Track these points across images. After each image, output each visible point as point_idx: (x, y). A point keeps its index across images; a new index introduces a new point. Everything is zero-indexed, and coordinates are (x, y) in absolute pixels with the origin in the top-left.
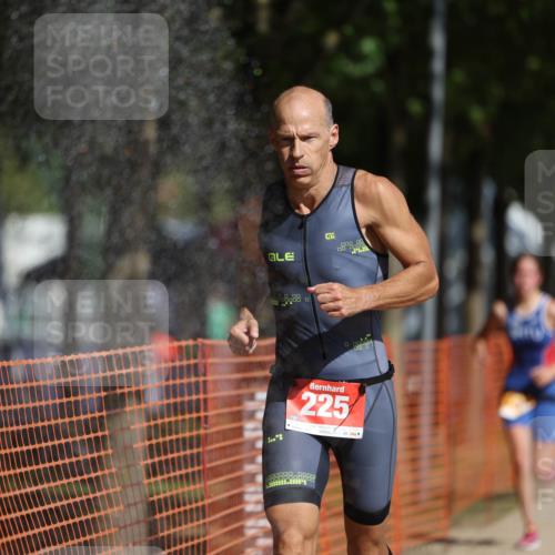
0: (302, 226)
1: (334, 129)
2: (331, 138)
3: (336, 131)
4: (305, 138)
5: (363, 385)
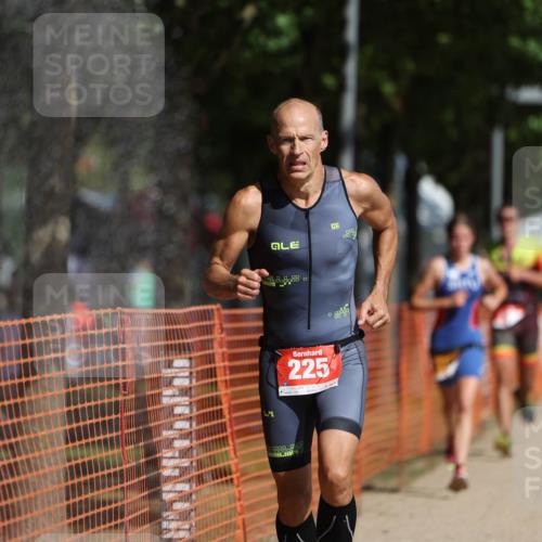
1: (324, 135)
2: (323, 143)
3: (326, 136)
4: (303, 139)
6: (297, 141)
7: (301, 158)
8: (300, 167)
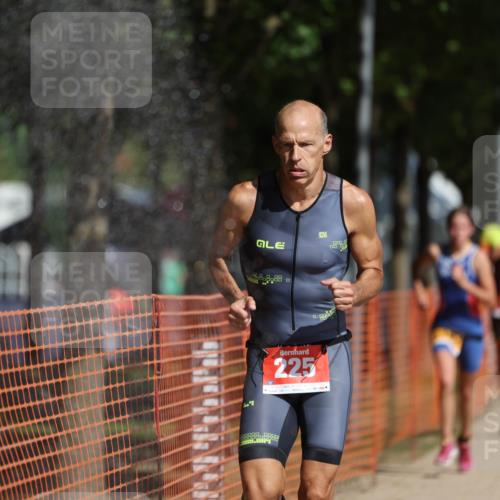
2: (325, 146)
5: (324, 345)
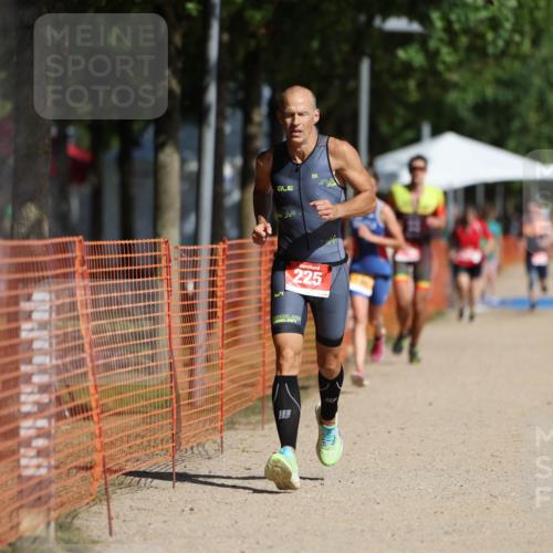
0: (297, 170)
2: (316, 118)
3: (318, 113)
4: (300, 114)
5: (331, 266)
6: (297, 116)
7: (299, 128)
8: (297, 134)
